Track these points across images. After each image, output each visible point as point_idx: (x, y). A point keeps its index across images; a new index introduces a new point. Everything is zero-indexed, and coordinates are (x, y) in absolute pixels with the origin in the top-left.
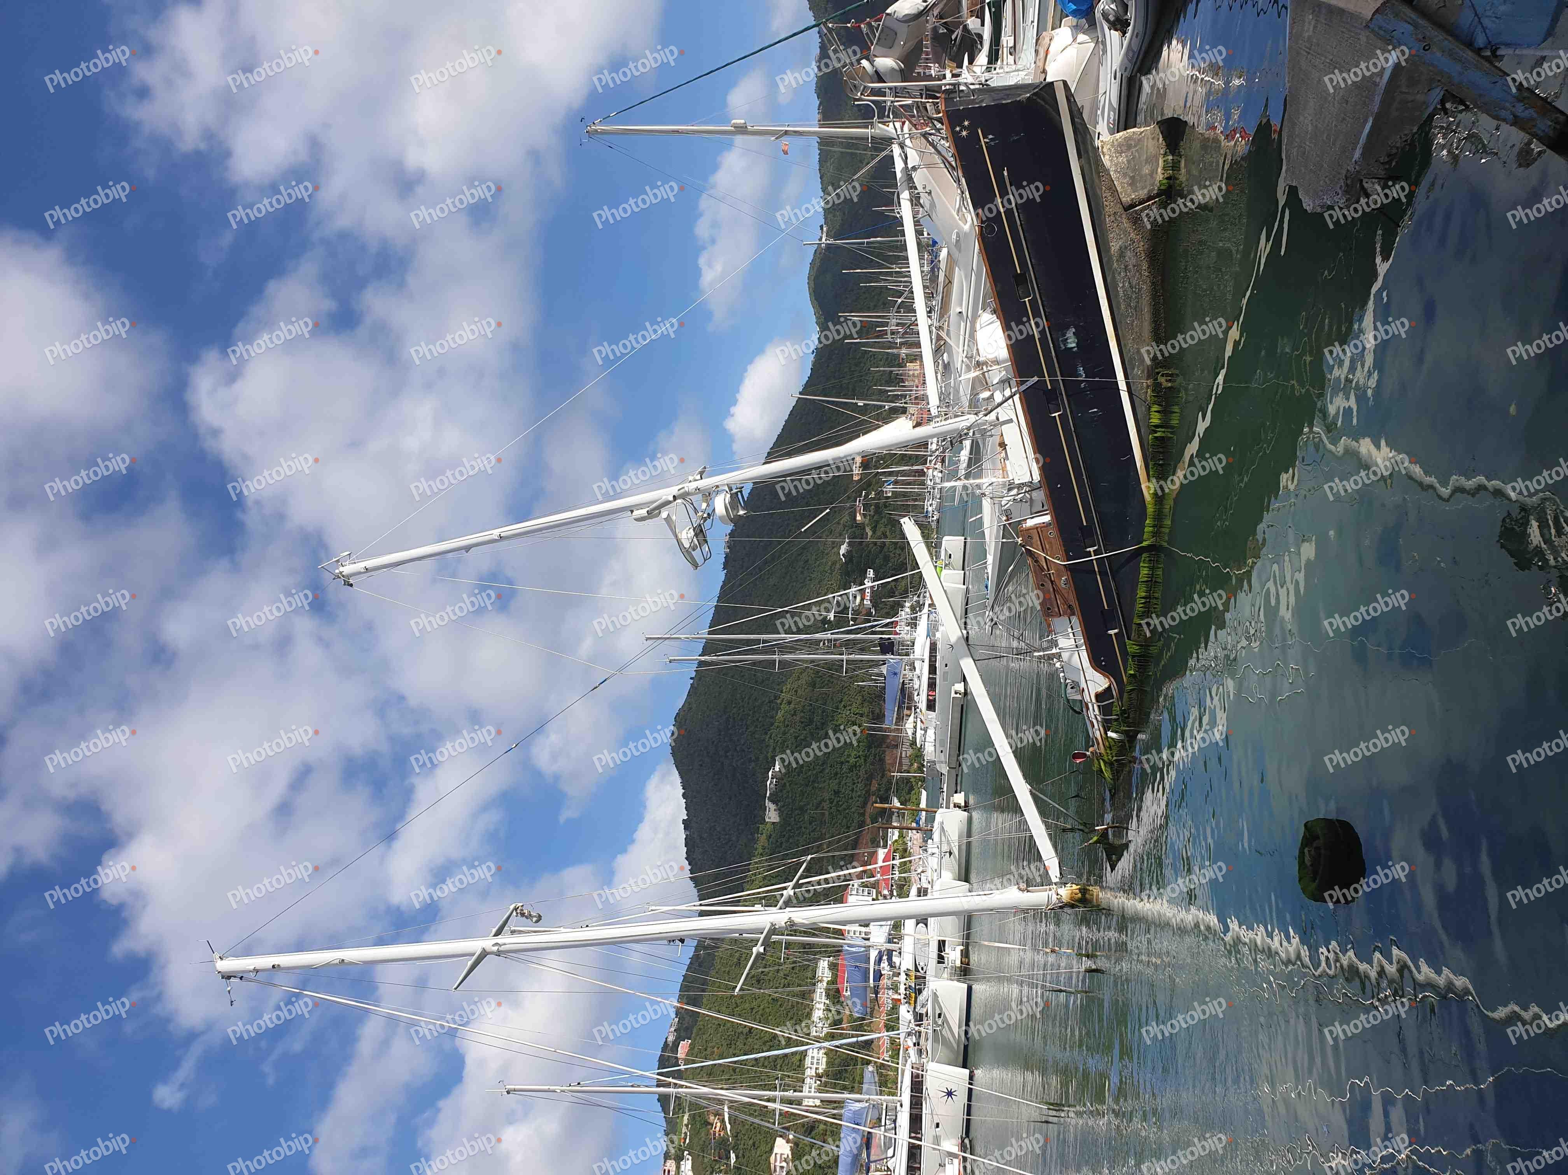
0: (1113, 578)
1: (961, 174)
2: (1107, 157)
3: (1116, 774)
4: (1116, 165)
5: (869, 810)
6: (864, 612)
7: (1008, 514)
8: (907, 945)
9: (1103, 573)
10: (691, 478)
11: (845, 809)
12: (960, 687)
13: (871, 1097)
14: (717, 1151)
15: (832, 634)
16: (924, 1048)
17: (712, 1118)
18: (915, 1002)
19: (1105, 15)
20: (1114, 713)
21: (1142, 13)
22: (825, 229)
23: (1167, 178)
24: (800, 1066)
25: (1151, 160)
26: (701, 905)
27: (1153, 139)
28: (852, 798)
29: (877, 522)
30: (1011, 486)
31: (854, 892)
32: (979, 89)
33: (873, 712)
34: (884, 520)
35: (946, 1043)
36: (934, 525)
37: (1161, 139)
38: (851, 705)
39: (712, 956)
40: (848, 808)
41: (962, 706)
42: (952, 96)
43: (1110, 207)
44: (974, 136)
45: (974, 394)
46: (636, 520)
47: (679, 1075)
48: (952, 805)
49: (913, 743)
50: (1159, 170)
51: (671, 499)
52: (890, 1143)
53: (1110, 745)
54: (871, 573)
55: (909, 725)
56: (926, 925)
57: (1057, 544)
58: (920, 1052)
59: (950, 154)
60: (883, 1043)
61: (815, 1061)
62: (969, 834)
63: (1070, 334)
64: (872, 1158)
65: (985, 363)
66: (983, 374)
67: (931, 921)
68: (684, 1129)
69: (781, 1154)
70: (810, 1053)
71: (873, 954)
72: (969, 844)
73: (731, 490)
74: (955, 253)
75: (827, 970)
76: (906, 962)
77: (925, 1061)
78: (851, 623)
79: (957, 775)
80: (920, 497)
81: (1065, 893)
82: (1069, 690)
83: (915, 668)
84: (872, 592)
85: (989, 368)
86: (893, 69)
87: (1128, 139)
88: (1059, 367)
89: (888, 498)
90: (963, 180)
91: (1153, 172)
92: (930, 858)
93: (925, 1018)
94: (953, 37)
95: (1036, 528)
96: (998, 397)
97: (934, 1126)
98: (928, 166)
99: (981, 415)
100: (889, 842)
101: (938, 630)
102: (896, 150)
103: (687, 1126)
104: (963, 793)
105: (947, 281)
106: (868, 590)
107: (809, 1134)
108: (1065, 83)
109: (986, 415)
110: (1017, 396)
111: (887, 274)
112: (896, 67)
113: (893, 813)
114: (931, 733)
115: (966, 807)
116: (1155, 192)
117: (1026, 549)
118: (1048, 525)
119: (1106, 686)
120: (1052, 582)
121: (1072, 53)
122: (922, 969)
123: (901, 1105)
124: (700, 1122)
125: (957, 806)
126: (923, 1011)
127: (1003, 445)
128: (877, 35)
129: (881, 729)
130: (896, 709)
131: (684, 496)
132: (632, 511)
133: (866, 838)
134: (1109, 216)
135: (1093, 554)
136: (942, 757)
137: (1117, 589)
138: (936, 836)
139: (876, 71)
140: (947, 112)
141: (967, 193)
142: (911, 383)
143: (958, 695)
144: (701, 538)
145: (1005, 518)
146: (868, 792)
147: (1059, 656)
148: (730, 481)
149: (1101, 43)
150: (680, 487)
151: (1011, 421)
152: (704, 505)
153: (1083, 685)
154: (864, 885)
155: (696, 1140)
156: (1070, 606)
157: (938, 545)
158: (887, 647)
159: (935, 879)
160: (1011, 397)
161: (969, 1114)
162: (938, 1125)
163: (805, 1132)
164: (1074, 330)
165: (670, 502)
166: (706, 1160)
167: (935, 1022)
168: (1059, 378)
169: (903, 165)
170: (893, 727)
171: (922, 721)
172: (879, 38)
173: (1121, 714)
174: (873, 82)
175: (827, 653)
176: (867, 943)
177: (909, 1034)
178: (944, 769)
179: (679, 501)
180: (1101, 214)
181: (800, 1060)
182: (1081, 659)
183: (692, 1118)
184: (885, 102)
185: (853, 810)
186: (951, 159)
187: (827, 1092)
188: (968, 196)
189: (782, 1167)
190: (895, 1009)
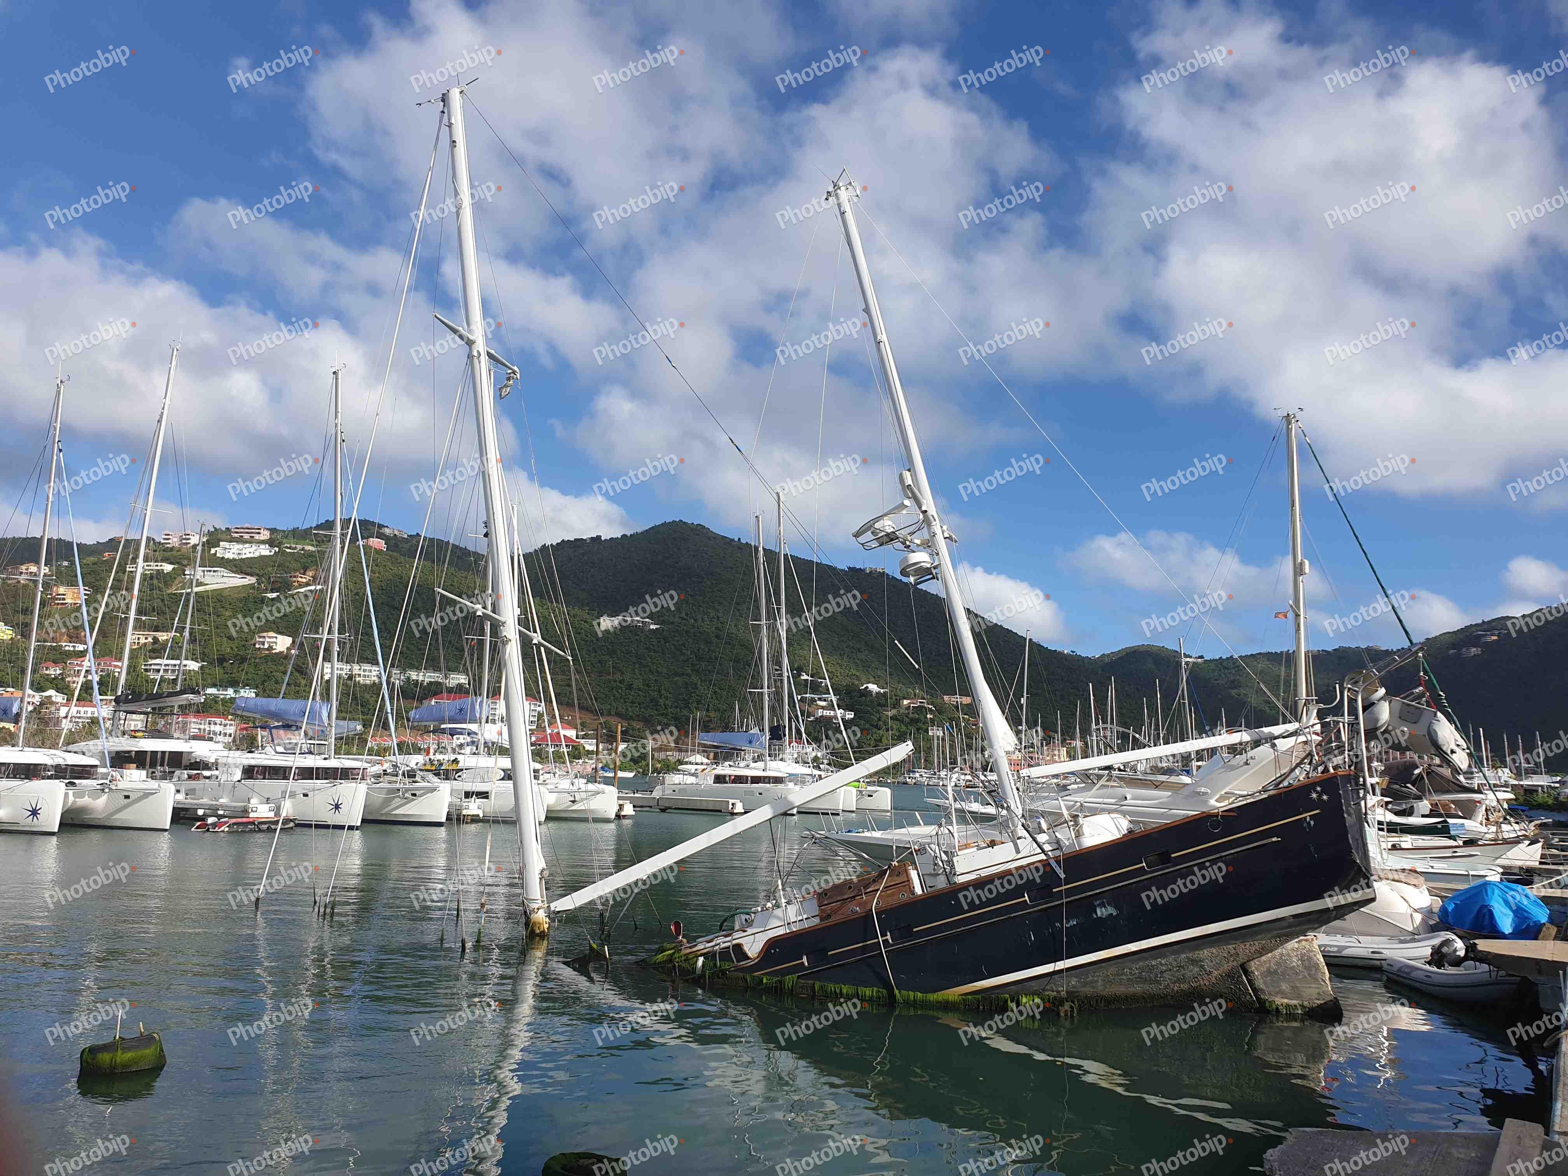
0: (860, 960)
1: (1271, 793)
2: (1296, 945)
3: (660, 967)
4: (1288, 955)
5: (613, 720)
6: (811, 710)
7: (922, 851)
8: (485, 761)
9: (864, 949)
10: (945, 528)
11: (614, 696)
12: (739, 808)
13: (333, 729)
14: (280, 580)
15: (788, 677)
16: (381, 780)
17: (311, 574)
18: (427, 770)
19: (1446, 942)
20: (723, 963)
21: (1452, 981)
22: (1200, 660)
23: (1277, 1008)
24: (363, 660)
25: (1296, 992)
26: (519, 555)
27: (1319, 994)
28: (625, 702)
29: (902, 722)
30: (950, 854)
31: (533, 707)
32: (1361, 809)
33: (710, 721)
34: (904, 728)
35: (387, 802)
36: (901, 779)
37: (1318, 1002)
38: (717, 698)
39: (468, 568)
40: (616, 699)
41: (720, 811)
42: (1353, 781)
43: (1244, 949)
44: (1313, 805)
45: (1043, 814)
46: (901, 476)
47: (354, 539)
48: (621, 802)
49: (681, 762)
50: (1286, 1001)
51: (924, 508)
52: (290, 750)
53: (691, 959)
54: (850, 715)
55: (699, 758)
56: (502, 779)
57: (893, 902)
58: (377, 776)
59: (1291, 782)
60: (385, 741)
61: (367, 673)
62: (596, 820)
63: (1111, 910)
64: (274, 731)
65: (1076, 824)
66: (1066, 822)
67: (510, 784)
68: (299, 547)
69: (276, 643)
70: (375, 668)
71: (473, 727)
72: (586, 820)
73: (935, 568)
74: (1186, 791)
75: (457, 682)
76: (466, 760)
77: (369, 781)
78: (799, 697)
79: (651, 807)
80: (928, 765)
81: (541, 917)
82: (744, 917)
83: (756, 762)
84: (830, 719)
85: (1072, 828)
86: (1377, 720)
87: (1316, 966)
88: (1076, 900)
89: (927, 731)
90: (1266, 796)
91: (1284, 995)
92: (569, 781)
93: (411, 780)
94: (1409, 785)
95: (909, 880)
96: (1042, 838)
97: (305, 792)
98: (1277, 760)
99: (1023, 820)
100: (582, 741)
101: (795, 784)
102: (1292, 727)
103: (303, 549)
104: (634, 813)
105: (1157, 784)
106: (832, 713)
107: (297, 670)
108: (1373, 900)
109: (1023, 825)
110: (1045, 858)
111: (1157, 725)
112: (1379, 724)
113: (612, 744)
114: (691, 780)
115: (618, 816)
116: (1262, 996)
117: (886, 870)
118: (913, 892)
119: (750, 955)
120: (854, 897)
121: (1402, 908)
122: (459, 776)
123: (325, 759)
124: (307, 562)
125: (621, 807)
126: (418, 778)
127: (992, 844)
128: (1413, 703)
129: (694, 729)
130: (715, 744)
131: (927, 521)
132: (909, 470)
133: (588, 718)
134: (1235, 949)
135: (883, 939)
136: (668, 792)
137: (849, 963)
138: (591, 787)
139: (1374, 703)
140: (1335, 777)
141: (1252, 800)
142: (1045, 753)
143: (731, 806)
144: (885, 539)
145: (916, 848)
146: (631, 718)
147: (777, 906)
148: (943, 566)
149: (1413, 937)
150: (936, 516)
151: (1018, 851)
152: (918, 542)
153: (750, 931)
154: (540, 716)
155: (289, 559)
156: (829, 916)
157: (881, 784)
158: (776, 734)
159: (549, 787)
160: (1043, 851)
161: (317, 826)
162: (305, 795)
163: (298, 666)
164: (1115, 914)
165: (920, 507)
166: (270, 569)
167: (407, 790)
168: (1064, 901)
169: (1276, 734)
170: (697, 741)
171: (704, 770)
172: (1409, 705)
173: (722, 970)
174: (1362, 700)
175: (769, 674)
176: (484, 720)
177: (395, 766)
178: (657, 794)
179: (921, 516)
180: (1236, 940)
181: (367, 659)
182: (776, 928)
183: (311, 555)
184: (1343, 715)
185: (614, 704)
186: (1286, 783)
187: (338, 687)
188: (1249, 801)
189: (263, 643)
190: (418, 750)
